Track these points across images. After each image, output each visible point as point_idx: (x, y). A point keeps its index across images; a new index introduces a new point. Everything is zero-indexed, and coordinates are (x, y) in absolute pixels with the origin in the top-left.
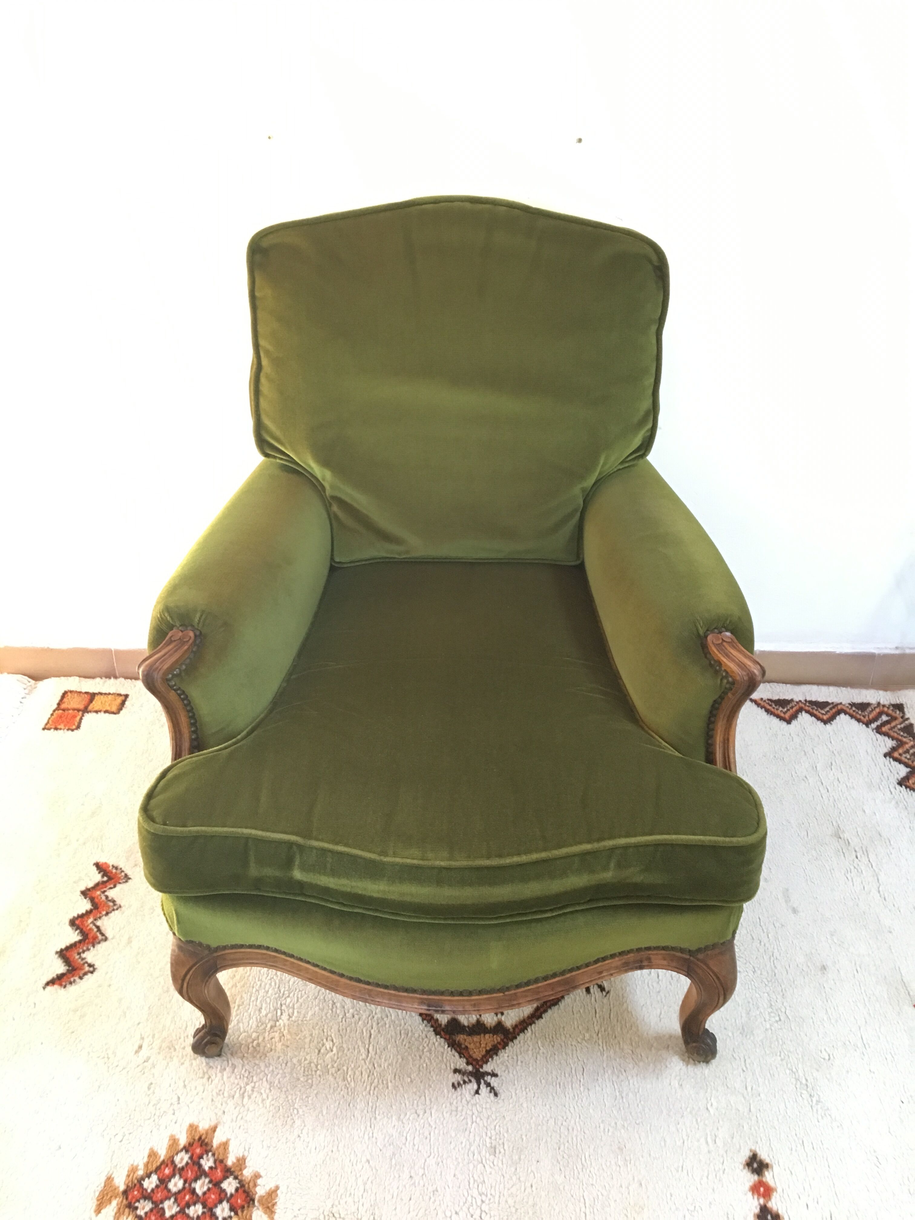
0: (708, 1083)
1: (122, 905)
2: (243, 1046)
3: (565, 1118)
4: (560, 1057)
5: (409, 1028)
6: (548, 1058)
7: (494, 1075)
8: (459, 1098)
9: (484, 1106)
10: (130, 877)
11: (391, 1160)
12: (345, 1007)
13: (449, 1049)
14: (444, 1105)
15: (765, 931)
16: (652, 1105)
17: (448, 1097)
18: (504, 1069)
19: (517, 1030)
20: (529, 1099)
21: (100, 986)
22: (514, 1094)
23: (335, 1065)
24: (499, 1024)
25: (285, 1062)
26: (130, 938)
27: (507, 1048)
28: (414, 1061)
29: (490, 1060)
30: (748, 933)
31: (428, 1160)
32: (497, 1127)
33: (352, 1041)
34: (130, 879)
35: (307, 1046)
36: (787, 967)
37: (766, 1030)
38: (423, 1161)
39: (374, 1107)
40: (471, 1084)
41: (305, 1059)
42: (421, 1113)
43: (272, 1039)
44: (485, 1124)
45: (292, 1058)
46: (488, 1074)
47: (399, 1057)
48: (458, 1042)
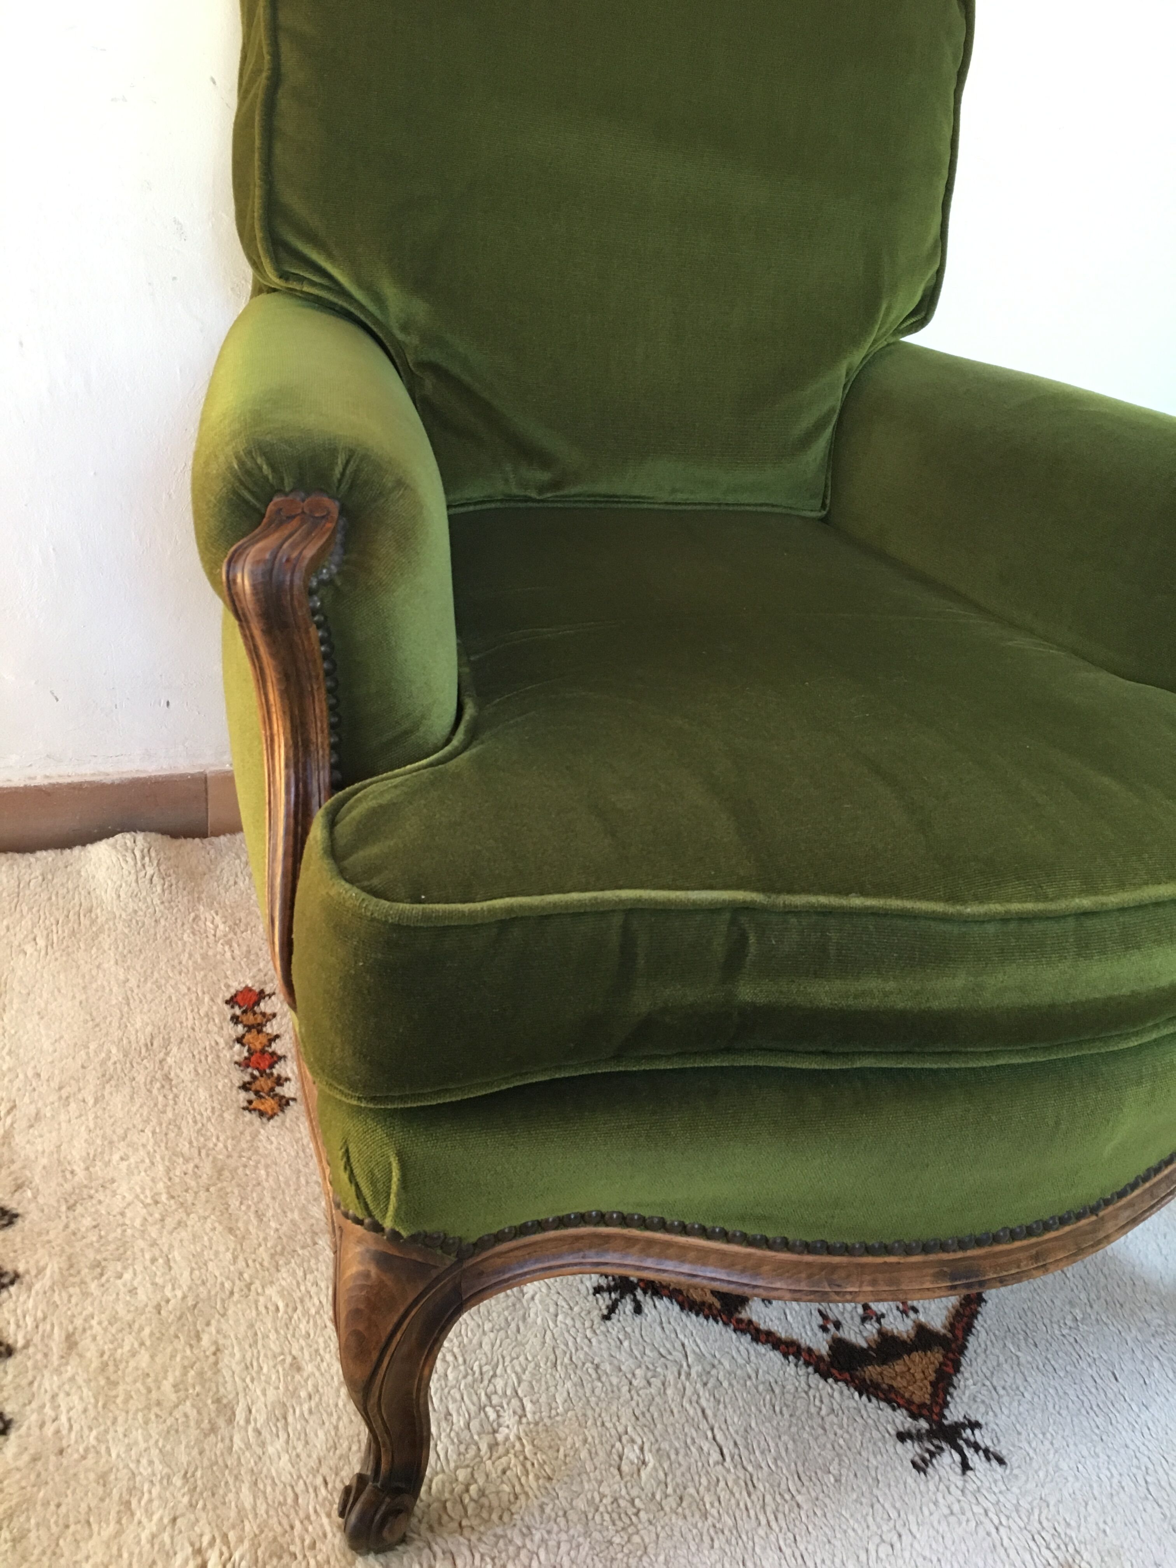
1: (21, 1269)
2: (449, 1505)
4: (1060, 1361)
5: (767, 1376)
6: (1041, 1366)
7: (974, 1425)
8: (941, 1487)
9: (996, 1490)
10: (14, 1212)
12: (623, 1368)
13: (864, 1398)
14: (925, 1510)
17: (920, 1492)
18: (982, 1409)
19: (959, 1333)
20: (1062, 1452)
21: (35, 1459)
22: (1031, 1451)
23: (670, 1490)
24: (921, 1329)
25: (561, 1513)
26: (69, 1337)
27: (962, 1369)
28: (816, 1439)
29: (948, 1399)
32: (1045, 1523)
33: (675, 1432)
34: (16, 1216)
35: (589, 1467)
39: (798, 1554)
40: (945, 1455)
41: (602, 1496)
42: (894, 1539)
43: (504, 1472)
44: (1022, 1525)
45: (572, 1500)
46: (963, 1426)
47: (785, 1438)
48: (871, 1381)
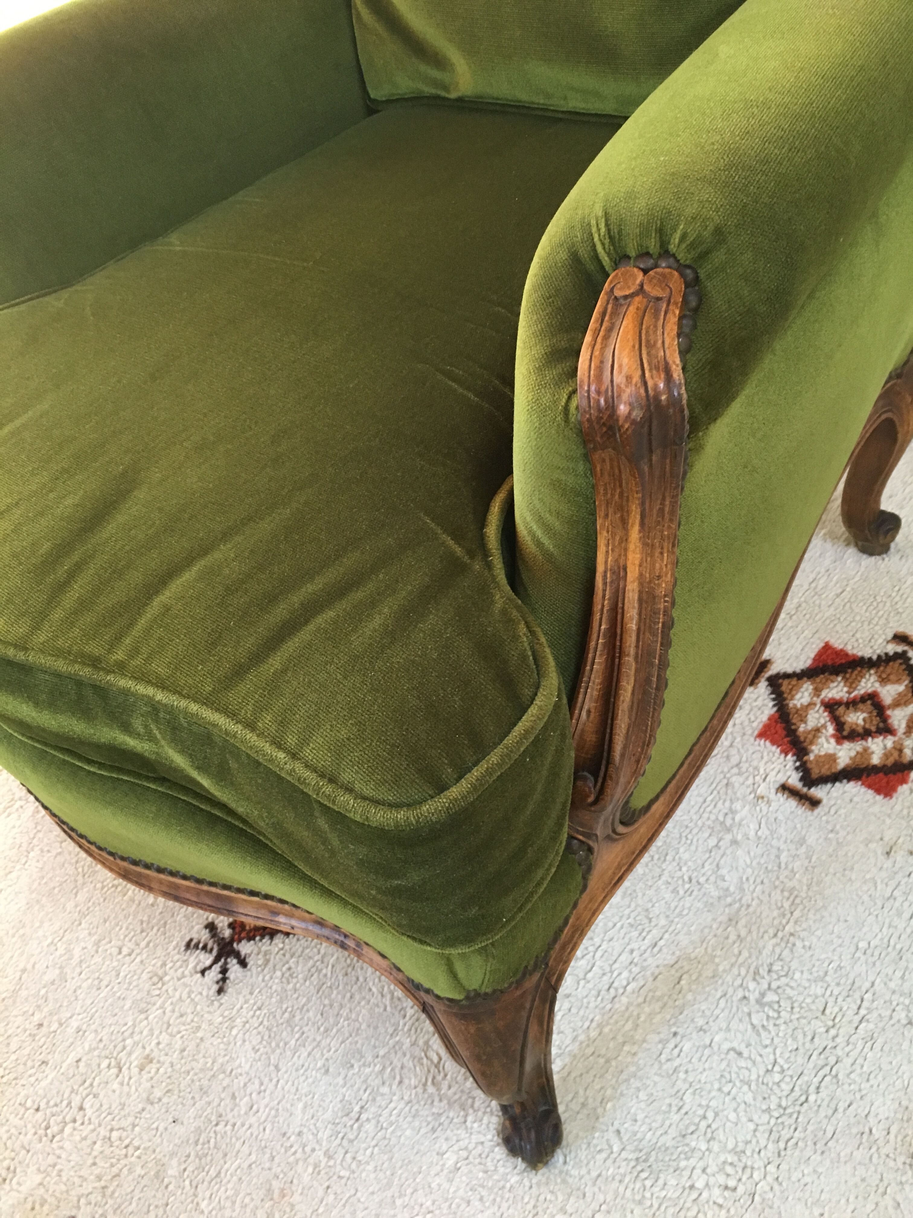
0: (498, 1199)
3: (263, 1088)
4: (340, 997)
6: (324, 986)
7: (243, 963)
8: (179, 964)
9: (194, 996)
11: (44, 987)
14: (154, 962)
15: (863, 1012)
16: (385, 1165)
17: (169, 953)
18: (261, 962)
20: (247, 1026)
22: (238, 1006)
29: (258, 938)
30: (823, 996)
31: (74, 1017)
32: (179, 1036)
36: (841, 1106)
37: (692, 1187)
38: (69, 1015)
40: (207, 955)
42: (125, 951)
44: (171, 1022)
46: (237, 955)
